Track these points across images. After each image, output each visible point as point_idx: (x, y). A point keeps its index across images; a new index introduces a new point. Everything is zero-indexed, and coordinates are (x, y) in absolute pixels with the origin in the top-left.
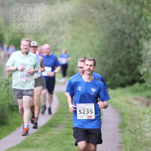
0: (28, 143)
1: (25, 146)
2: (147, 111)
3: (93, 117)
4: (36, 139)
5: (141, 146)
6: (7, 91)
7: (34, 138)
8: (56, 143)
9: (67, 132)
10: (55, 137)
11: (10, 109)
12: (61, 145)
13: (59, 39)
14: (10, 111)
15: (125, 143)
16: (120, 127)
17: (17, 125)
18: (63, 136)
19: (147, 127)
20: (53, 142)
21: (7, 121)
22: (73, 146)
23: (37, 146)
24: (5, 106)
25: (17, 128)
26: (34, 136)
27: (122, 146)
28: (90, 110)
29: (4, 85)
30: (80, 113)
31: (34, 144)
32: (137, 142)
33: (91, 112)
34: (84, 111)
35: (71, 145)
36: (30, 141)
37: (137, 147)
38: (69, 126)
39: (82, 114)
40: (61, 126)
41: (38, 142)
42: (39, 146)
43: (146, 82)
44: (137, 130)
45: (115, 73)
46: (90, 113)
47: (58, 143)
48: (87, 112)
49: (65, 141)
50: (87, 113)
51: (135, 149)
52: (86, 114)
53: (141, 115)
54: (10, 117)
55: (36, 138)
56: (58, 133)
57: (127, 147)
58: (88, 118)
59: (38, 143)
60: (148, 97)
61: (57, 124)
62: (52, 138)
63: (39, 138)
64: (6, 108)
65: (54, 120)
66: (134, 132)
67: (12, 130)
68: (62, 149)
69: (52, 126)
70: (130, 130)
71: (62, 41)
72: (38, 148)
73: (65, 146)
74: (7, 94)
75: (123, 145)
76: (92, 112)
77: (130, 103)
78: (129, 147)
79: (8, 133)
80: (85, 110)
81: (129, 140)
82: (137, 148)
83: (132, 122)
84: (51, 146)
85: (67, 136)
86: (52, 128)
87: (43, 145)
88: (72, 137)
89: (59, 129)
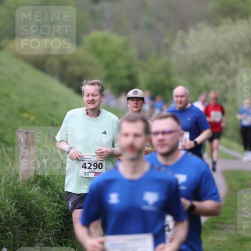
10: (219, 246)
13: (229, 82)
18: (233, 244)
40: (229, 228)
56: (224, 238)
62: (215, 247)
65: (219, 218)
69: (214, 228)
85: (239, 243)
86: (215, 231)
88: (247, 245)
89: (227, 231)
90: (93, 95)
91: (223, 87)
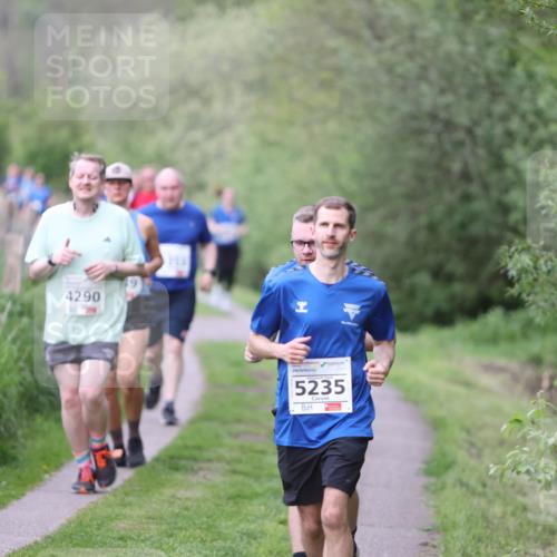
0: (88, 530)
1: (75, 542)
2: (529, 414)
3: (347, 408)
4: (117, 515)
5: (503, 542)
6: (14, 341)
7: (109, 510)
8: (191, 530)
9: (232, 491)
10: (187, 509)
11: (24, 404)
12: (209, 539)
13: (211, 146)
14: (25, 413)
15: (445, 530)
16: (428, 473)
17: (48, 465)
18: (218, 505)
19: (528, 472)
20: (180, 525)
21: (14, 447)
22: (253, 541)
23: (120, 542)
24: (5, 395)
25: (47, 476)
26: (110, 506)
27: (433, 539)
28: (336, 381)
29: (4, 317)
30: (300, 391)
31: (110, 534)
32: (487, 527)
33: (339, 389)
34: (312, 385)
35: (245, 537)
36: (95, 523)
37: (487, 546)
38: (240, 467)
39: (306, 397)
40: (209, 469)
41: (122, 525)
42: (129, 543)
43: (530, 305)
44: (489, 483)
45: (414, 271)
46: (337, 393)
47: (199, 531)
48: (326, 390)
49: (223, 524)
50: (323, 393)
51: (482, 551)
52: (320, 396)
53: (505, 427)
54: (25, 437)
55: (117, 510)
56: (198, 493)
57: (451, 546)
58: (327, 409)
59: (125, 529)
60: (537, 361)
61: (195, 460)
62: (177, 511)
63: (127, 511)
64: (12, 403)
65: (186, 447)
66: (480, 489)
67: (28, 482)
68: (212, 551)
69: (176, 469)
70: (462, 484)
71: (220, 155)
72: (125, 547)
73: (225, 540)
74: (15, 348)
75: (438, 540)
76: (343, 387)
77: (467, 384)
78: (458, 545)
79: (13, 493)
80: (319, 381)
81: (461, 518)
82: (489, 550)
83: (474, 451)
84: (171, 539)
85: (231, 503)
86: (178, 476)
87: (142, 538)
88: (250, 508)
89: (204, 477)
90: (89, 176)
91: (196, 155)
